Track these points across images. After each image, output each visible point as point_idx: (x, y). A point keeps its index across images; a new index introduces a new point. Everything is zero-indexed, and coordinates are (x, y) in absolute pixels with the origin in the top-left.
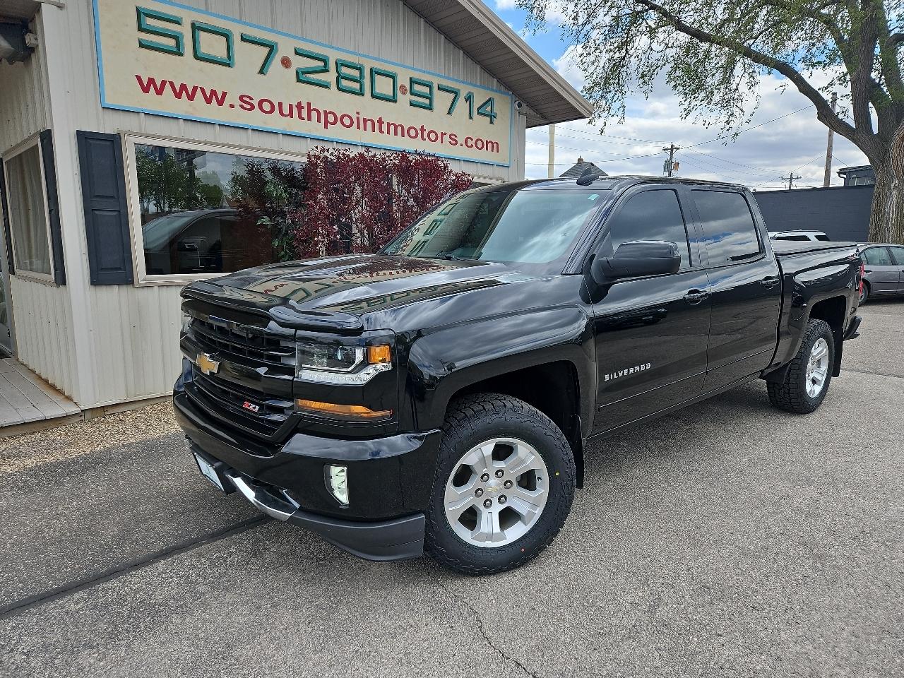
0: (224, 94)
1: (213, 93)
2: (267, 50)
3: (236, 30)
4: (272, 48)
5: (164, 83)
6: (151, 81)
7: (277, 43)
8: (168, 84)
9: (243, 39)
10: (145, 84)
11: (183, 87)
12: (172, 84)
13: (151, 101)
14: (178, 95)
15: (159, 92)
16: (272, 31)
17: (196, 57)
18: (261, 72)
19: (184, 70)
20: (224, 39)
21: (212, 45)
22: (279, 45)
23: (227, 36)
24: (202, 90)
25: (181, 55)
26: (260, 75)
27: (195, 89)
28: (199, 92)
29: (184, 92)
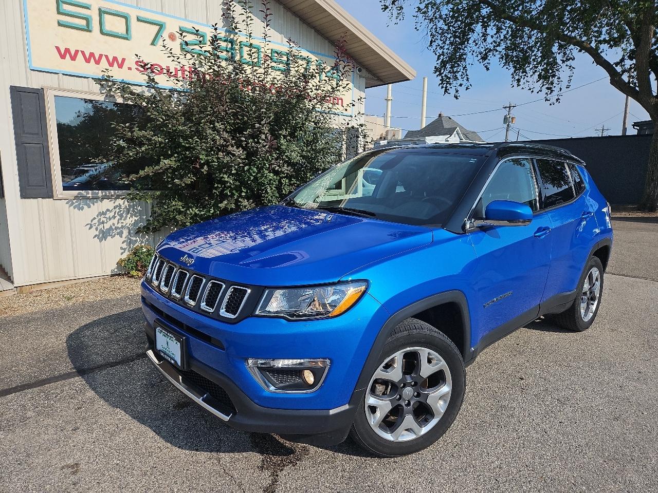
0: (124, 60)
1: (115, 59)
2: (157, 28)
3: (133, 14)
4: (161, 26)
5: (77, 52)
6: (67, 50)
7: (165, 23)
8: (80, 53)
9: (139, 20)
10: (63, 52)
11: (92, 55)
12: (83, 53)
13: (67, 65)
14: (88, 61)
15: (73, 58)
16: (162, 14)
17: (102, 32)
18: (153, 44)
19: (93, 42)
20: (124, 20)
21: (115, 25)
22: (167, 24)
23: (126, 18)
24: (107, 57)
25: (90, 31)
26: (152, 46)
27: (101, 56)
28: (104, 58)
29: (92, 58)
